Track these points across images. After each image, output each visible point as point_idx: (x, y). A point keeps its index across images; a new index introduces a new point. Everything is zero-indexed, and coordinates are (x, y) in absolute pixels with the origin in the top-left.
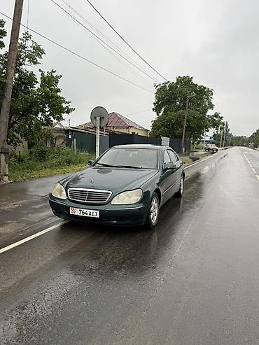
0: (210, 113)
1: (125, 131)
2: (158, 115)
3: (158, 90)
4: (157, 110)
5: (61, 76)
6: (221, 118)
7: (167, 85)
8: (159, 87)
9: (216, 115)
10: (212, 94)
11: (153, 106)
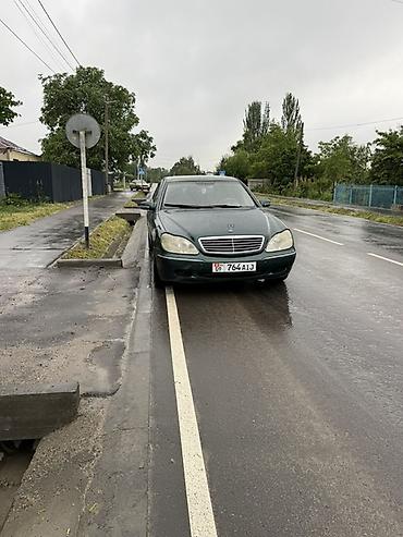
0: (135, 131)
6: (150, 139)
7: (63, 79)
9: (143, 135)
10: (134, 101)
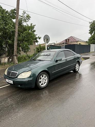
1: (76, 43)
2: (91, 35)
3: (91, 25)
4: (91, 33)
5: (35, 25)
8: (91, 23)
11: (89, 32)
